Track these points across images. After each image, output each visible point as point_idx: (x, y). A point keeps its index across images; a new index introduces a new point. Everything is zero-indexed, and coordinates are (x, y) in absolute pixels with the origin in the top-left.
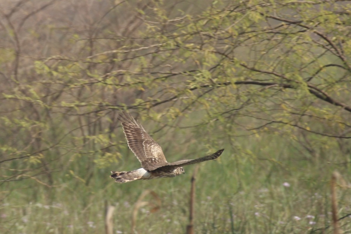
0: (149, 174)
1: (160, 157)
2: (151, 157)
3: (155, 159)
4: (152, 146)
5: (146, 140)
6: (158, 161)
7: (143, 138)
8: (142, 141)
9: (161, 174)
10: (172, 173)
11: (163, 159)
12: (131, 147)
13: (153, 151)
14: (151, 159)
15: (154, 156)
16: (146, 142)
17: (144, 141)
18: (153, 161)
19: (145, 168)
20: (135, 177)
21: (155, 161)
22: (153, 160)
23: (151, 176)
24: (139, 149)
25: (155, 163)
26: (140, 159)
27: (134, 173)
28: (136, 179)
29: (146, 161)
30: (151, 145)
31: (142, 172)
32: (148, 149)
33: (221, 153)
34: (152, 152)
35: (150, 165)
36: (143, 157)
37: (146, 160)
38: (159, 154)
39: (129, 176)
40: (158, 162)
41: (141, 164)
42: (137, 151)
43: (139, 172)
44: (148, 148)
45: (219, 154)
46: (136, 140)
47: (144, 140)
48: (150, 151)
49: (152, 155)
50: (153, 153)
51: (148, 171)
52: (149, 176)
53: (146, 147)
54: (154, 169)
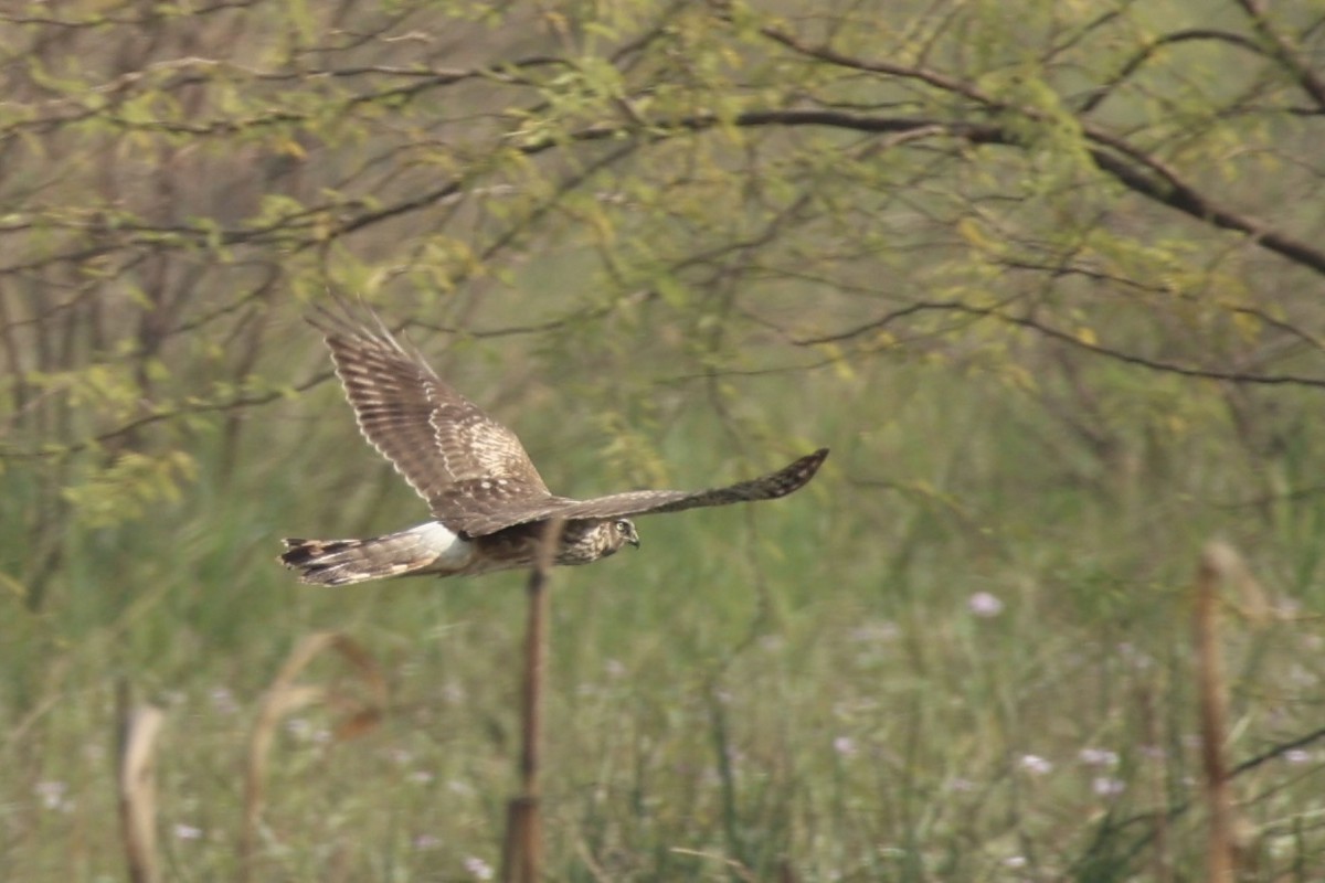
0: (468, 553)
1: (517, 474)
2: (474, 475)
3: (494, 482)
4: (475, 429)
5: (443, 405)
6: (510, 492)
7: (429, 398)
8: (424, 411)
9: (524, 548)
10: (578, 546)
11: (530, 481)
12: (376, 436)
13: (479, 450)
14: (476, 484)
15: (488, 473)
16: (446, 415)
17: (435, 411)
18: (482, 492)
19: (450, 523)
20: (397, 563)
21: (493, 491)
22: (486, 485)
23: (474, 560)
24: (414, 447)
25: (493, 499)
26: (423, 486)
27: (395, 542)
28: (400, 569)
29: (451, 494)
30: (468, 425)
31: (435, 539)
32: (458, 441)
33: (812, 473)
34: (475, 453)
35: (472, 507)
36: (437, 477)
37: (450, 487)
38: (513, 462)
39: (368, 555)
40: (508, 496)
41: (430, 506)
42: (406, 455)
43: (418, 537)
44: (455, 437)
45: (802, 474)
46: (395, 408)
47: (431, 407)
48: (467, 448)
49: (476, 465)
50: (482, 460)
51: (463, 535)
52: (468, 557)
53: (445, 433)
54: (492, 525)
